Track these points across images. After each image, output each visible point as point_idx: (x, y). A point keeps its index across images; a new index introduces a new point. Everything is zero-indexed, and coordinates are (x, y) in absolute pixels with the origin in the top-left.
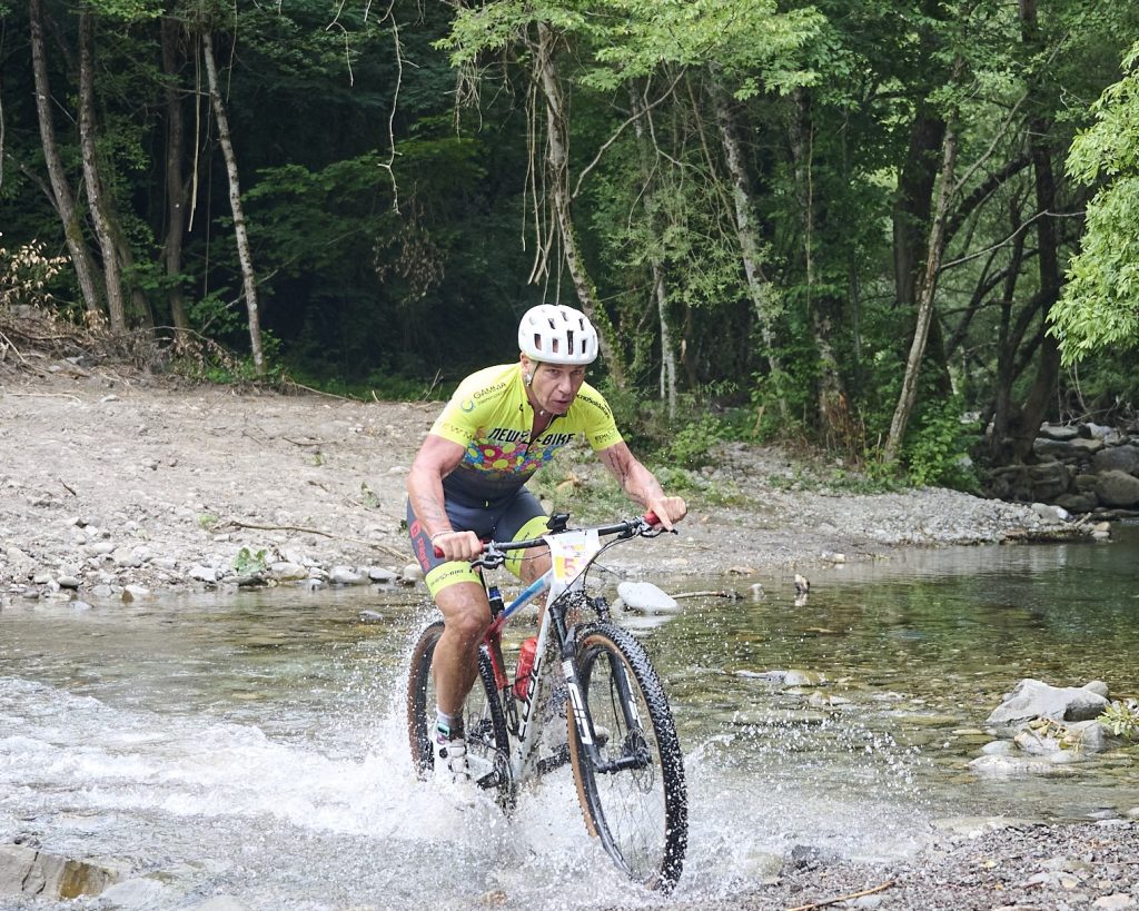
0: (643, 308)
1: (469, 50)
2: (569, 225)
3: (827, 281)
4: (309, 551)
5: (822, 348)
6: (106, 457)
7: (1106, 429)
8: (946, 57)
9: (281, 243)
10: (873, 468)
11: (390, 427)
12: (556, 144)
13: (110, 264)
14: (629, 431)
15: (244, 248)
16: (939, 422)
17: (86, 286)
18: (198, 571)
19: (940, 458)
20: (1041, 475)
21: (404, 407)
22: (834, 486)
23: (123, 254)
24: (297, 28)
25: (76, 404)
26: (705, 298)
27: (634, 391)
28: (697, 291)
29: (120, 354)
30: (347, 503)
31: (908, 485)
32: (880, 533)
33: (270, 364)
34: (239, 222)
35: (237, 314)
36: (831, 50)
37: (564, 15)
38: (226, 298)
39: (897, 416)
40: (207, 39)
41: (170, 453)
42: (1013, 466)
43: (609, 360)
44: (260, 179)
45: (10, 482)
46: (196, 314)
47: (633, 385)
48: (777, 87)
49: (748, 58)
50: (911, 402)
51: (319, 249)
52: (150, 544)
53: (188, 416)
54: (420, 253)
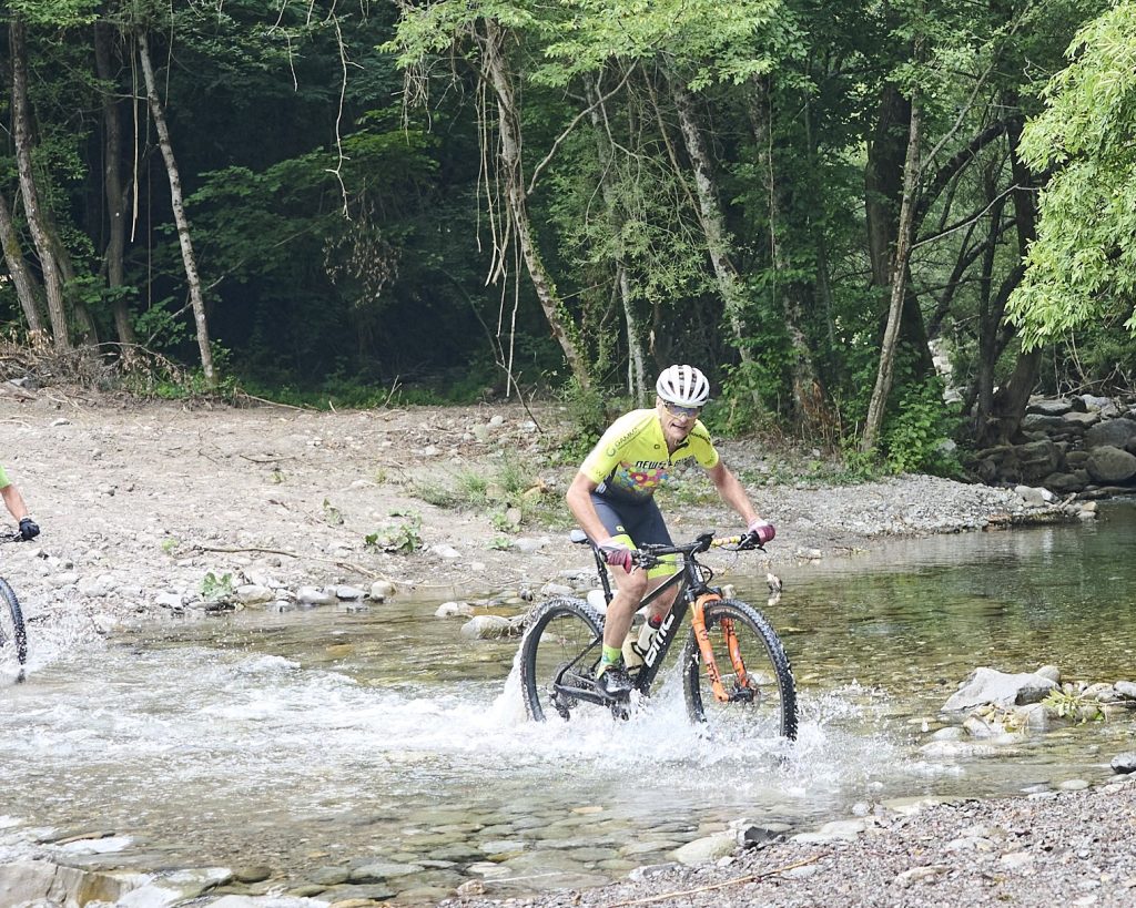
0: (606, 304)
1: (415, 53)
2: (526, 223)
3: (796, 266)
4: (274, 572)
5: (793, 335)
6: (63, 484)
7: (1103, 399)
8: (906, 34)
9: (226, 247)
10: (850, 458)
11: (350, 438)
12: (509, 140)
13: (50, 280)
15: (189, 256)
16: (917, 407)
17: (27, 304)
18: (164, 598)
19: (919, 444)
20: (1029, 455)
21: (362, 417)
22: (810, 478)
23: (63, 267)
24: (236, 25)
25: (26, 430)
26: (667, 294)
27: (600, 390)
28: (658, 286)
29: (66, 372)
30: (310, 521)
31: (887, 474)
32: (859, 525)
33: (221, 376)
34: (183, 229)
35: (184, 324)
36: (787, 32)
37: (511, 13)
38: (171, 308)
39: (873, 403)
40: (142, 41)
41: (126, 478)
42: (999, 447)
43: (572, 360)
44: (203, 182)
46: (141, 327)
47: (598, 384)
48: (732, 76)
49: (701, 47)
50: (887, 388)
51: (266, 252)
52: (113, 572)
53: (142, 437)
54: (371, 252)
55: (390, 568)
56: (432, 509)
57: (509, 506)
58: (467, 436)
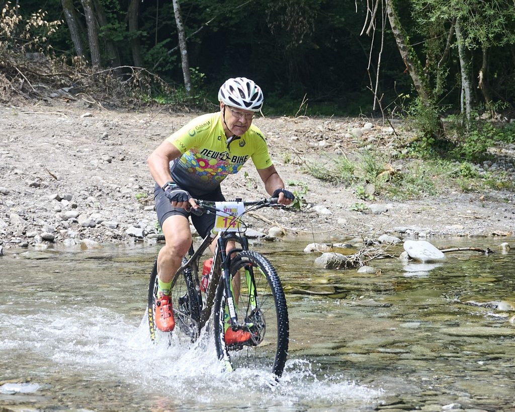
6: (80, 154)
11: (270, 133)
13: (90, 25)
14: (433, 136)
15: (178, 12)
17: (75, 39)
18: (131, 230)
21: (281, 120)
23: (101, 18)
25: (63, 119)
26: (480, 44)
27: (436, 108)
28: (474, 39)
29: (97, 85)
30: (235, 185)
33: (195, 91)
35: (176, 57)
38: (169, 46)
41: (120, 152)
43: (418, 87)
45: (16, 171)
46: (148, 57)
47: (434, 104)
51: (231, 11)
52: (101, 212)
53: (136, 127)
54: (298, 13)
55: (283, 219)
56: (316, 181)
57: (368, 182)
58: (347, 135)
